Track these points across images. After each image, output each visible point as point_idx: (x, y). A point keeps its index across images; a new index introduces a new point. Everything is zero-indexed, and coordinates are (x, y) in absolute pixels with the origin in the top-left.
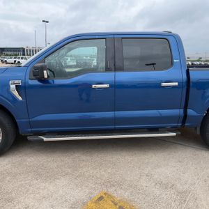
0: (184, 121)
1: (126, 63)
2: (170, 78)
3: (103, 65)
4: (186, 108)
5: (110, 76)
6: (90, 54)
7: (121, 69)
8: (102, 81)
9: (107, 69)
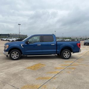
0: (57, 52)
1: (44, 41)
2: (53, 44)
3: (40, 41)
4: (57, 49)
5: (41, 43)
6: (37, 39)
7: (43, 42)
8: (39, 44)
9: (40, 42)
